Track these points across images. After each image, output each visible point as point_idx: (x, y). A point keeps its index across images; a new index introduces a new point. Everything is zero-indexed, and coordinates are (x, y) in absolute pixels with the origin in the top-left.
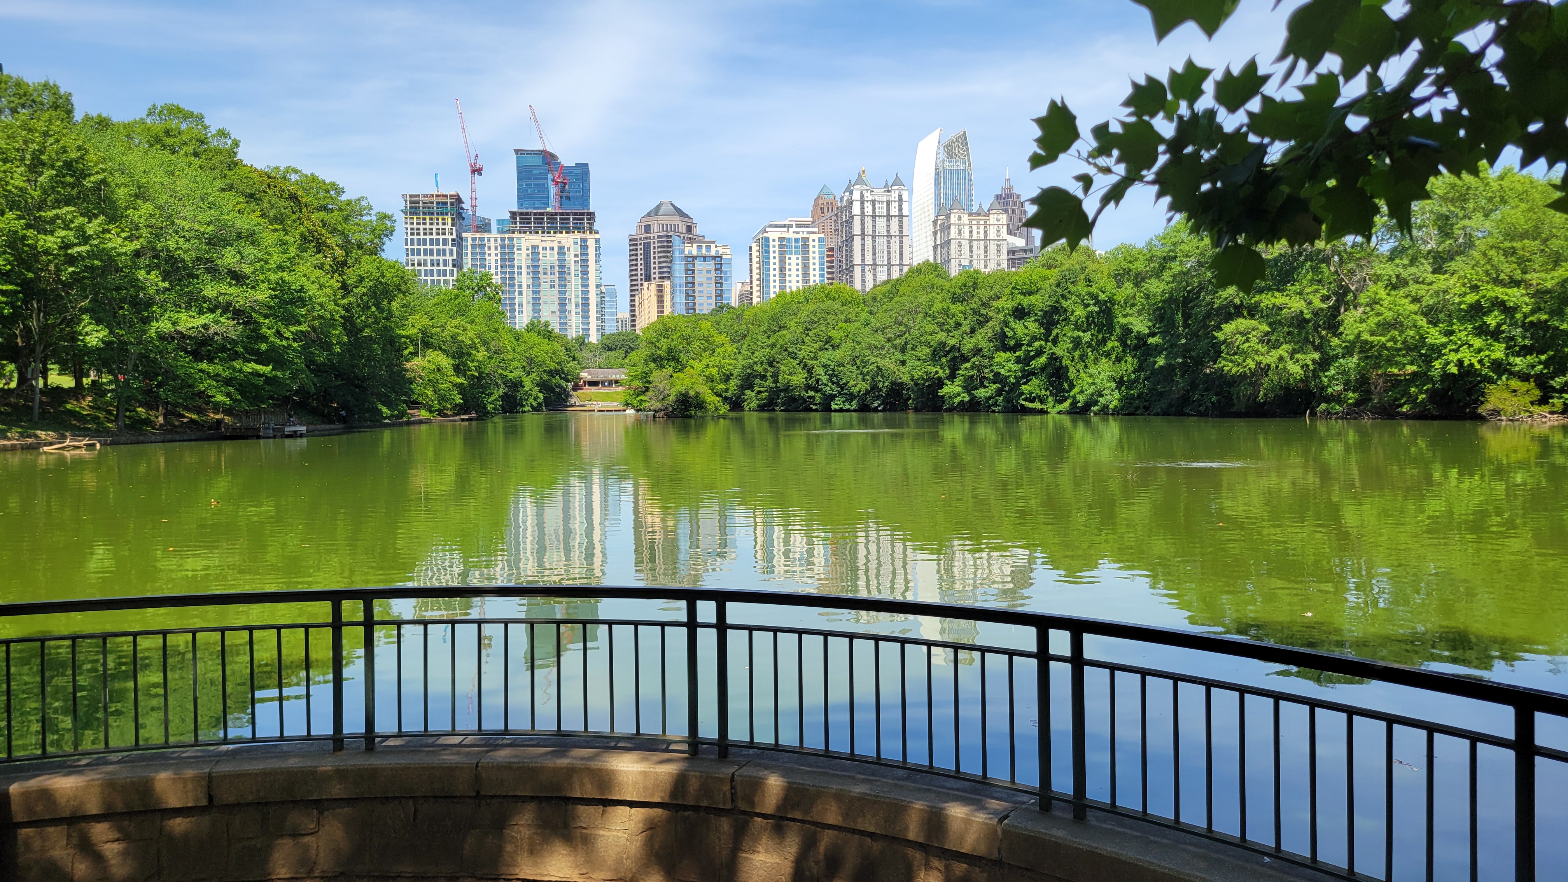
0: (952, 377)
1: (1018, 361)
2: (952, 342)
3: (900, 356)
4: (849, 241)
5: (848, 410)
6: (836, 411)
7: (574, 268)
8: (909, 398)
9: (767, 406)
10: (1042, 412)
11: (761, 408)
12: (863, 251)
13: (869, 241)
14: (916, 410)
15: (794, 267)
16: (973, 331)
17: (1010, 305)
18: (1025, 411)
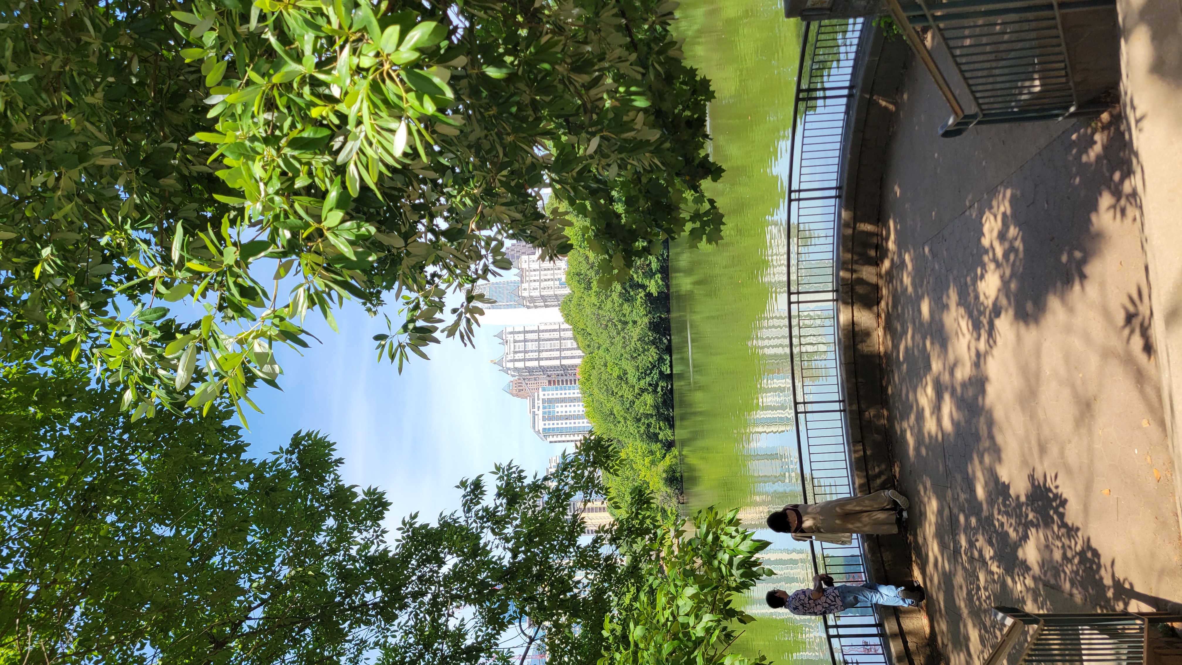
0: (644, 287)
2: (619, 288)
3: (631, 324)
4: (543, 369)
5: (671, 362)
6: (671, 370)
8: (660, 317)
9: (671, 423)
11: (672, 426)
12: (550, 359)
13: (544, 355)
14: (668, 311)
15: (564, 409)
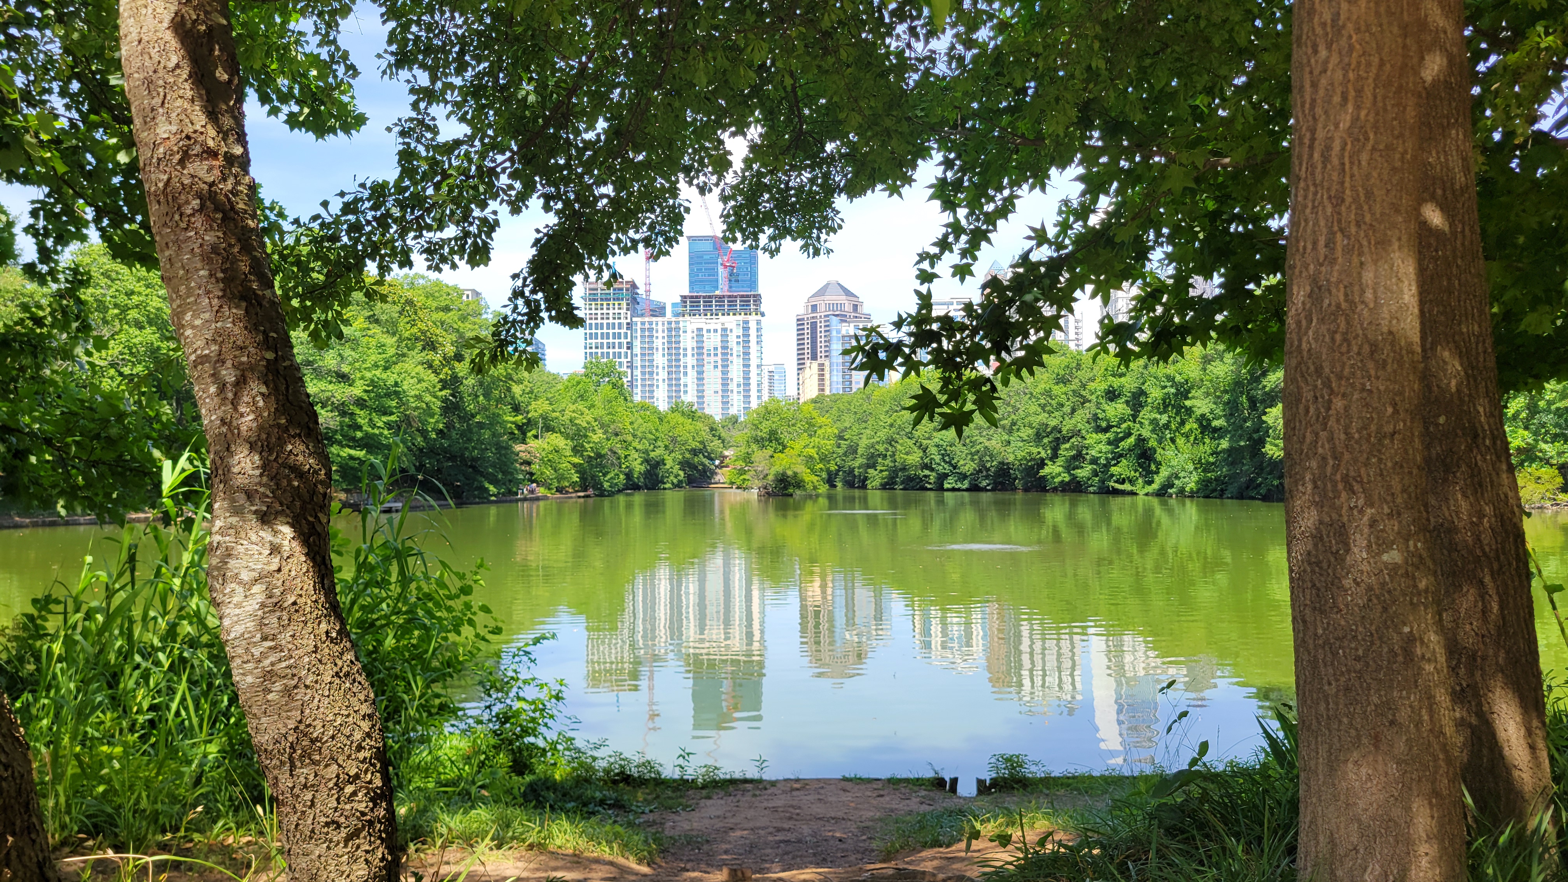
0: (1054, 457)
1: (1109, 443)
2: (1053, 423)
3: (1006, 437)
5: (959, 490)
6: (948, 490)
7: (736, 349)
8: (1016, 478)
9: (887, 485)
10: (1133, 494)
11: (883, 487)
14: (1026, 490)
16: (1073, 411)
17: (1104, 386)
18: (1116, 492)
